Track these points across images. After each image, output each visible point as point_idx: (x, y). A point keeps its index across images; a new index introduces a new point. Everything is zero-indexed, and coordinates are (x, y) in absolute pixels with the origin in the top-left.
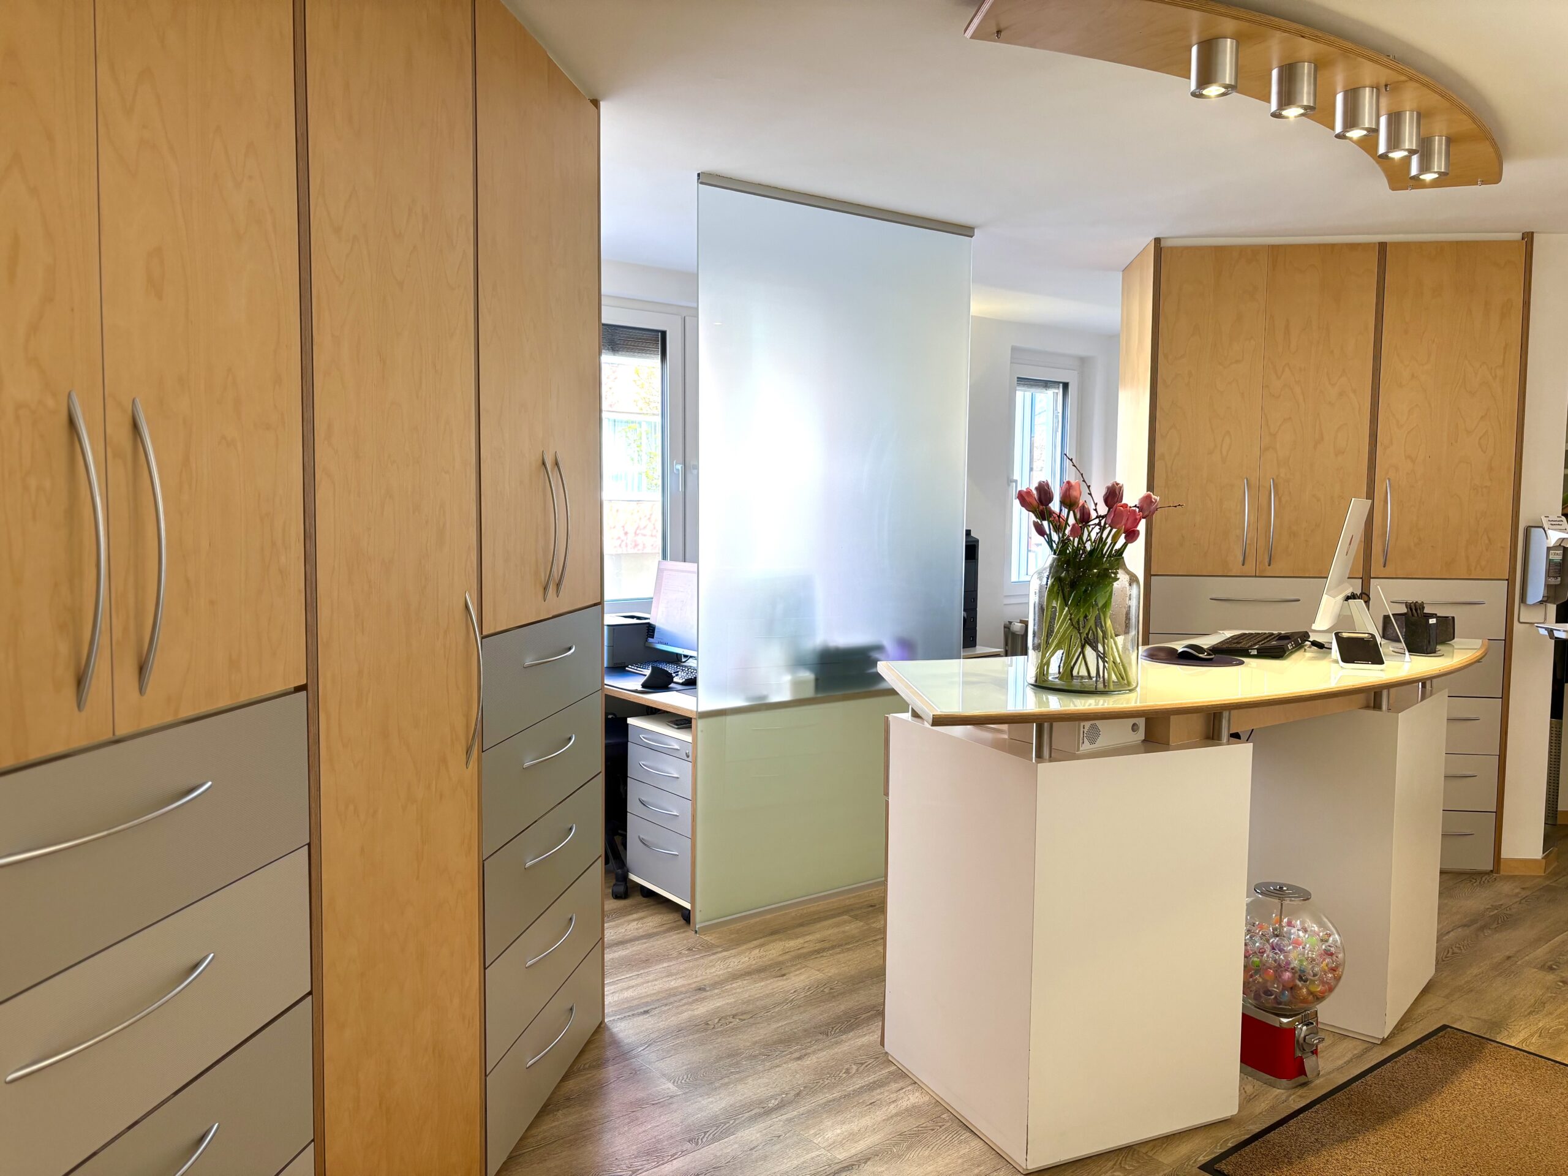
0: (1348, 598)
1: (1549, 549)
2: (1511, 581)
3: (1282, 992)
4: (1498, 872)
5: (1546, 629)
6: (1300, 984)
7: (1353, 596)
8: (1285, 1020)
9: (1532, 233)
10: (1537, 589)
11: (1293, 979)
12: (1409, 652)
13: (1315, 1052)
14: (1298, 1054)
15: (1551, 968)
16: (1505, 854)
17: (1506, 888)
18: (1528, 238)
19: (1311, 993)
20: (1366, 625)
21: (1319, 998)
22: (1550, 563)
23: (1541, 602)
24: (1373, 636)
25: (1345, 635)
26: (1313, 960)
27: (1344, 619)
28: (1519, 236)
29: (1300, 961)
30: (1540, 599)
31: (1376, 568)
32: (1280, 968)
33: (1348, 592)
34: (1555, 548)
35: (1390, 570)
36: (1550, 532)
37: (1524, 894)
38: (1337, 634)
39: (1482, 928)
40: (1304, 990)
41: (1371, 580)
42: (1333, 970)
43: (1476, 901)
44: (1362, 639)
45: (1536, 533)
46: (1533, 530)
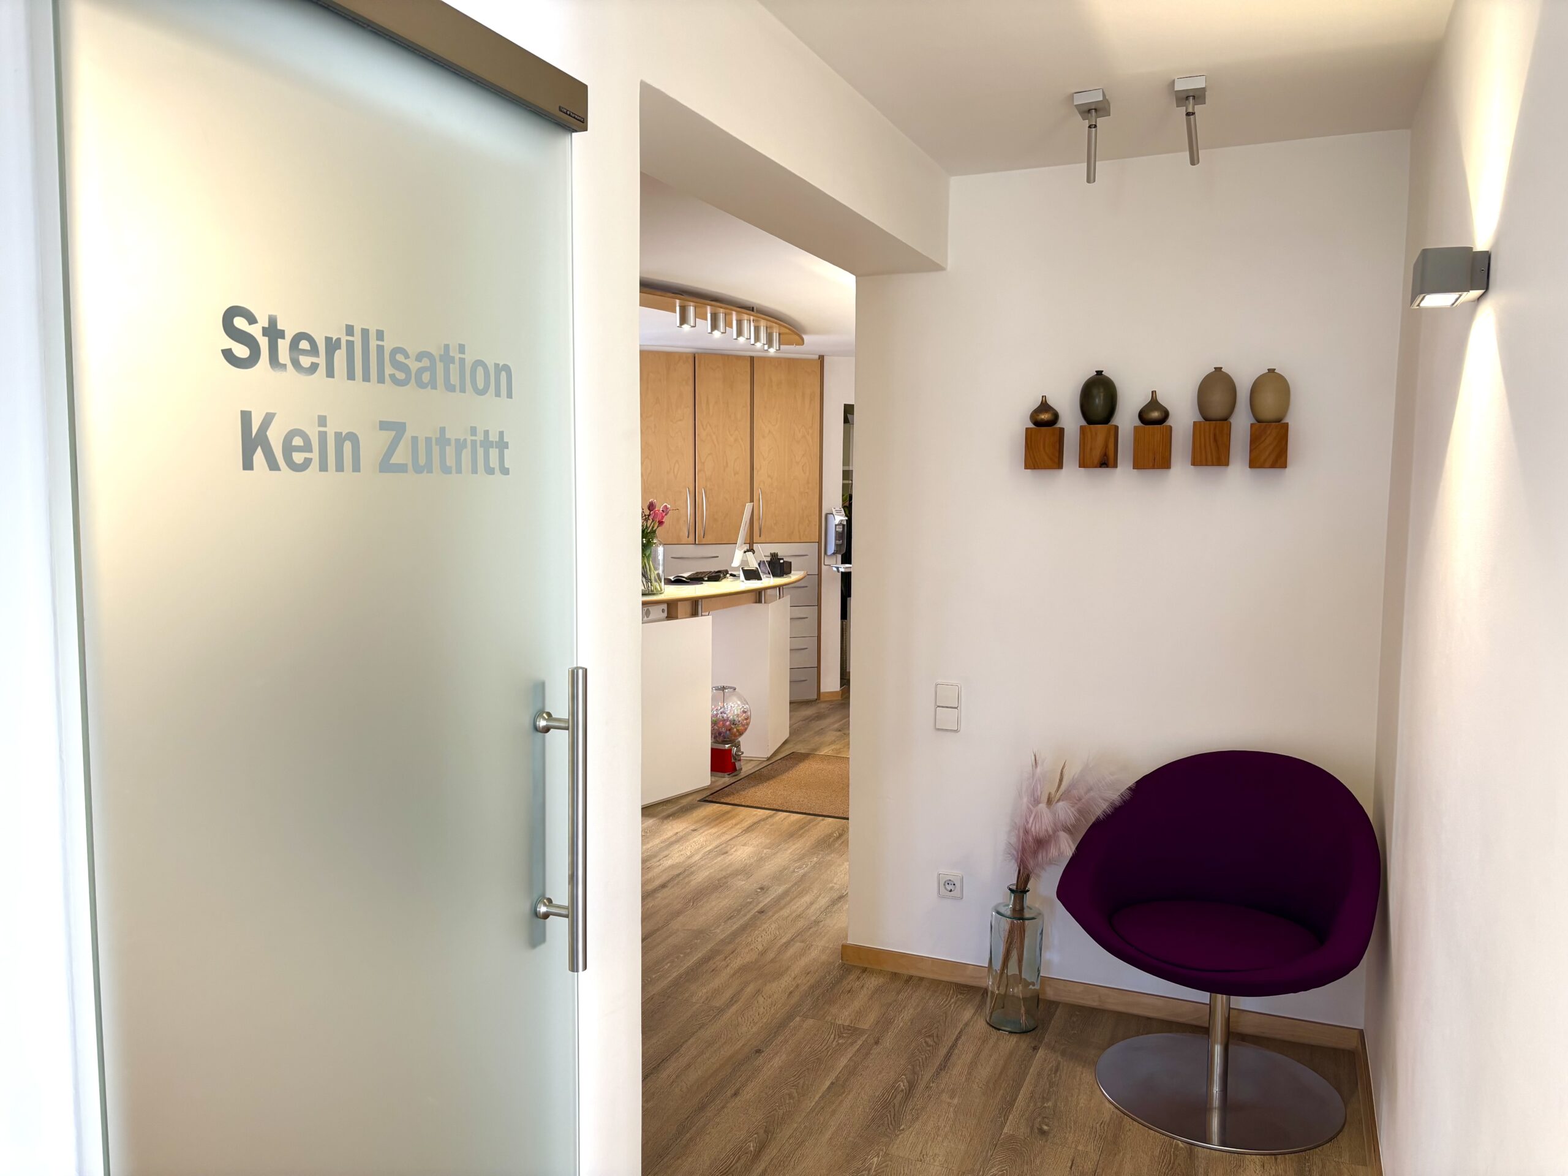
0: (745, 552)
1: (836, 525)
2: (819, 543)
3: (726, 732)
4: (819, 700)
5: (836, 567)
6: (733, 726)
7: (748, 551)
8: (727, 746)
9: (823, 356)
10: (831, 548)
11: (730, 725)
12: (773, 576)
13: (740, 760)
14: (733, 761)
15: (840, 731)
16: (822, 690)
17: (823, 705)
18: (821, 358)
19: (738, 730)
20: (753, 565)
21: (741, 734)
22: (836, 532)
23: (834, 554)
24: (757, 568)
25: (745, 568)
26: (738, 715)
27: (744, 562)
28: (817, 357)
29: (733, 716)
30: (833, 552)
31: (756, 538)
32: (724, 721)
33: (745, 549)
34: (838, 525)
35: (763, 539)
36: (836, 516)
37: (831, 707)
38: (742, 568)
39: (811, 721)
40: (735, 730)
41: (754, 545)
42: (746, 719)
43: (809, 712)
44: (753, 570)
45: (830, 516)
46: (829, 515)
